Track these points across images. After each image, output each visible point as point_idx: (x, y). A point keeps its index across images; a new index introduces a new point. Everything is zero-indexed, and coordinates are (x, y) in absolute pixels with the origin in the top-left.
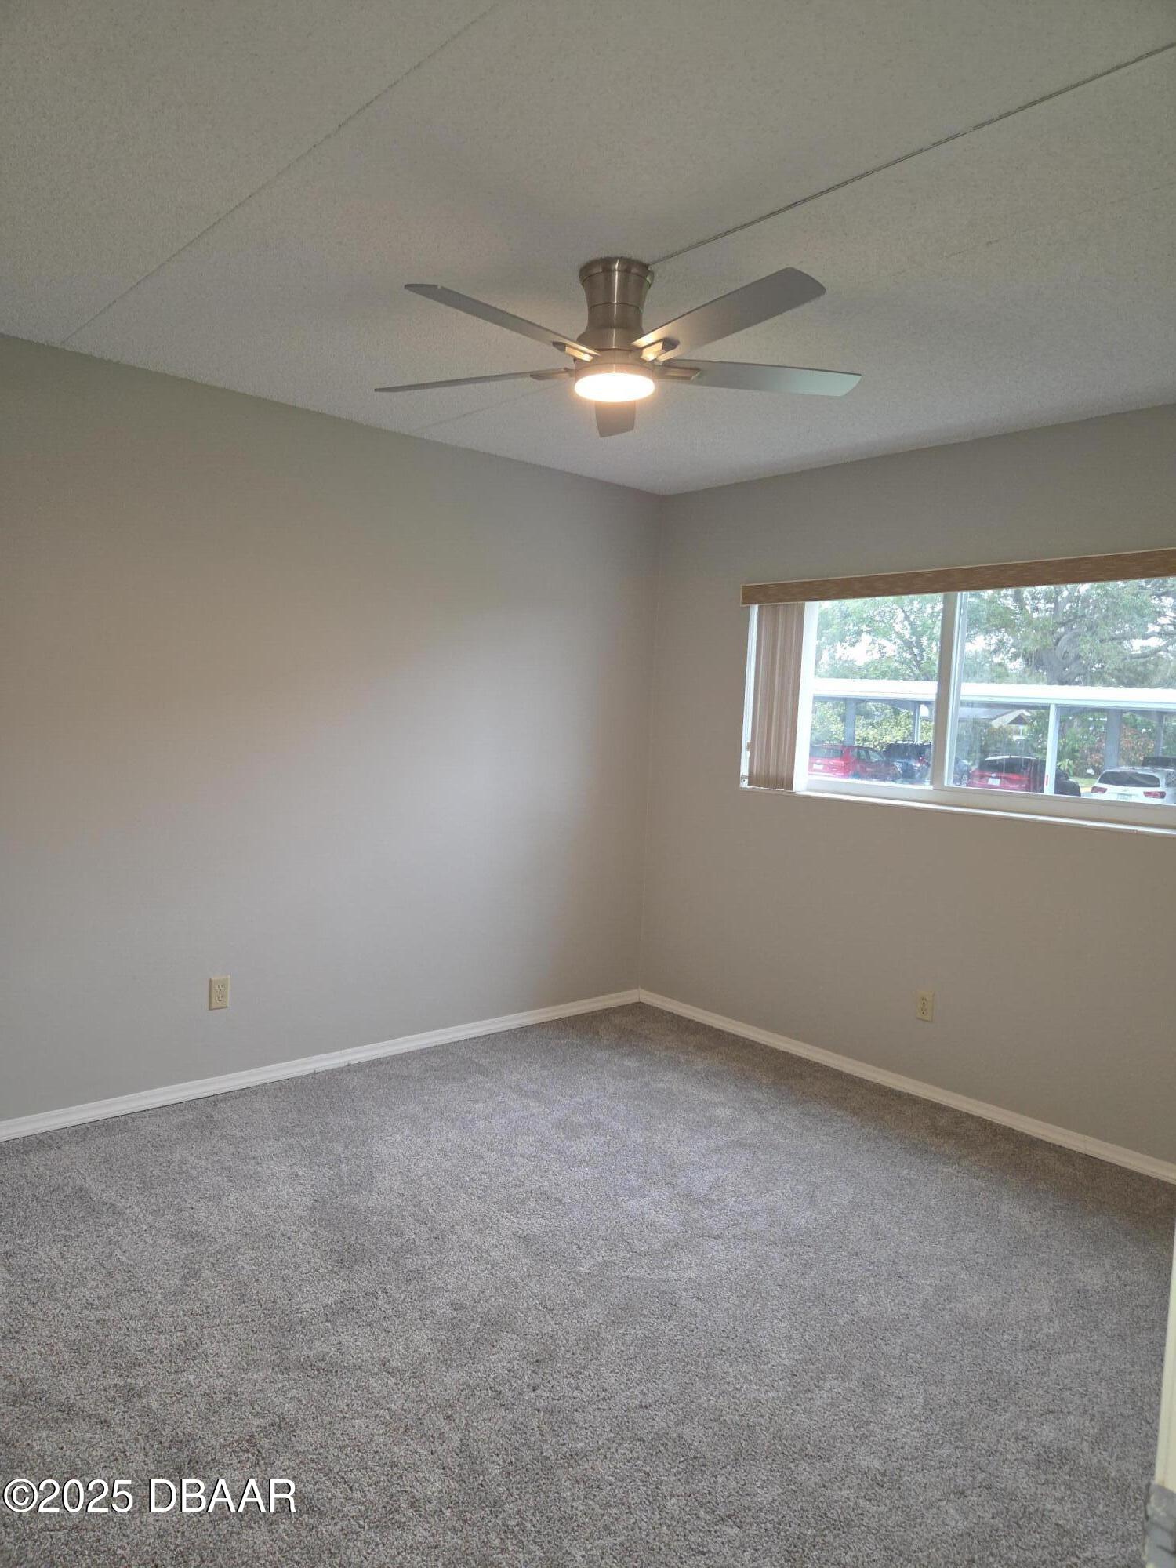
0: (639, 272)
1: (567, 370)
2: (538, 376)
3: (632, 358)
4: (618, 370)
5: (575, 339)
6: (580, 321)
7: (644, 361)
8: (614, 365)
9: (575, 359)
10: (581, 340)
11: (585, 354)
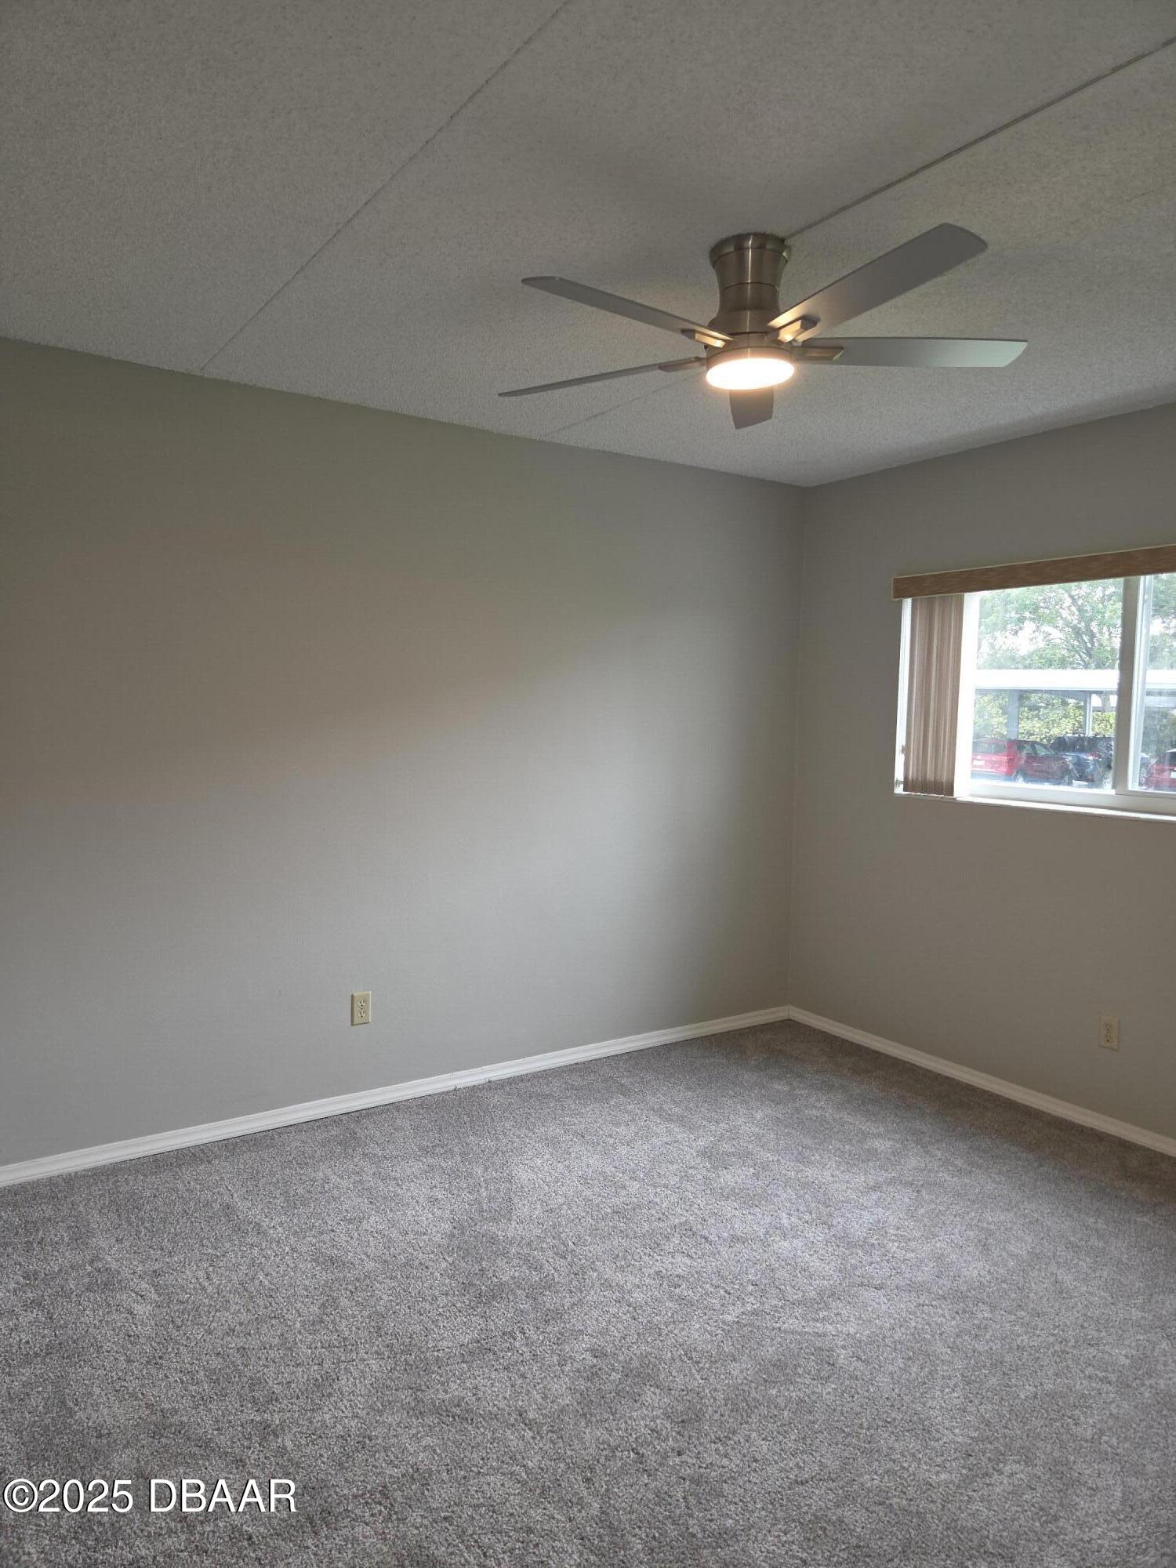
0: (773, 247)
1: (698, 359)
2: (666, 367)
3: (768, 342)
4: (753, 355)
5: (707, 324)
6: (712, 307)
7: (781, 343)
8: (749, 349)
9: (707, 346)
10: (713, 325)
11: (717, 340)
